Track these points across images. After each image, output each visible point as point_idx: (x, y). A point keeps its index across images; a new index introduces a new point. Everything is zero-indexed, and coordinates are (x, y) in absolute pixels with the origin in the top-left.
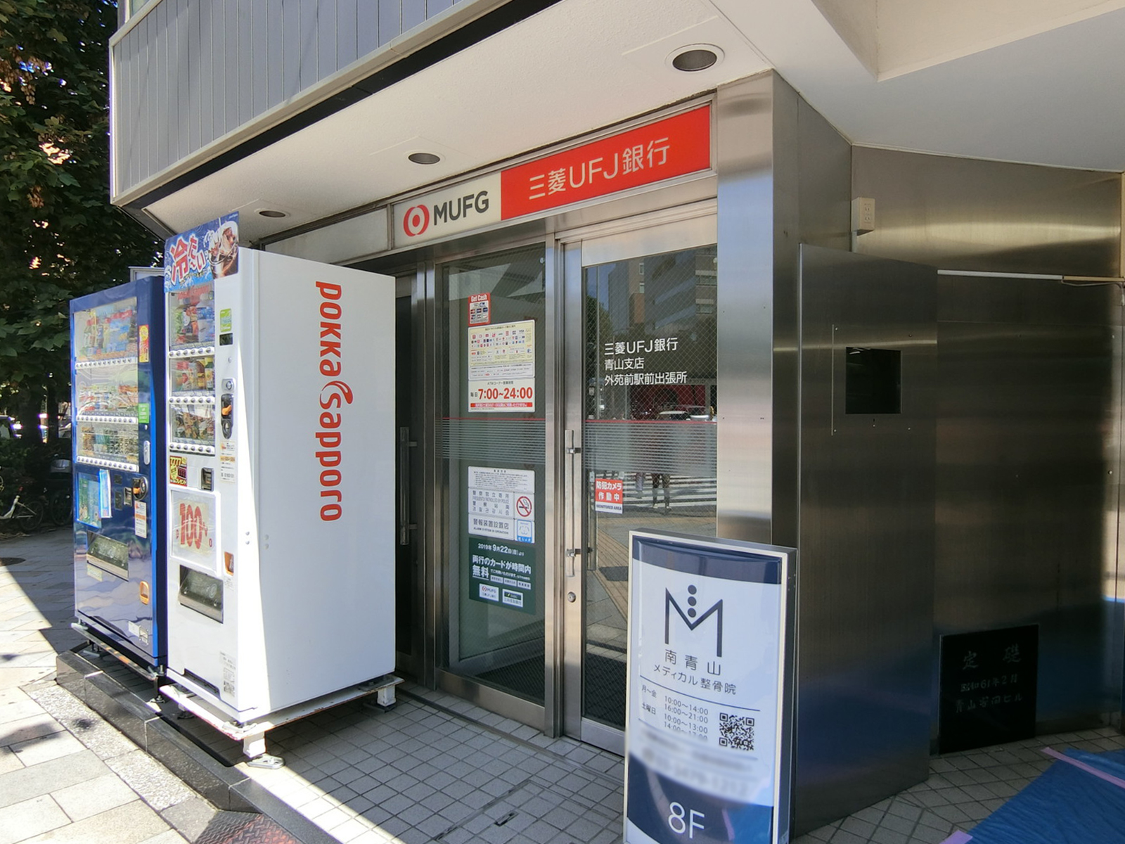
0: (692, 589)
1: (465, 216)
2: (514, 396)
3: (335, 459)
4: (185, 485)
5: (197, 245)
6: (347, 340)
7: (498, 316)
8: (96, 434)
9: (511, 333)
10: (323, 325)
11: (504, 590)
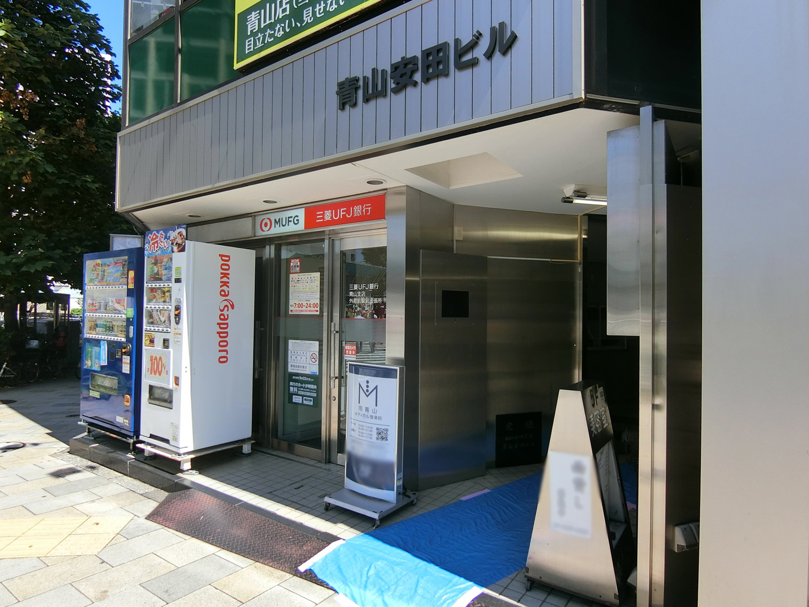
0: (368, 382)
1: (288, 225)
2: (310, 307)
3: (226, 335)
4: (154, 347)
5: (164, 237)
6: (232, 280)
7: (304, 269)
8: (98, 323)
9: (309, 278)
10: (222, 273)
11: (304, 398)
